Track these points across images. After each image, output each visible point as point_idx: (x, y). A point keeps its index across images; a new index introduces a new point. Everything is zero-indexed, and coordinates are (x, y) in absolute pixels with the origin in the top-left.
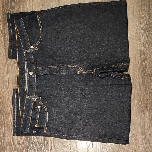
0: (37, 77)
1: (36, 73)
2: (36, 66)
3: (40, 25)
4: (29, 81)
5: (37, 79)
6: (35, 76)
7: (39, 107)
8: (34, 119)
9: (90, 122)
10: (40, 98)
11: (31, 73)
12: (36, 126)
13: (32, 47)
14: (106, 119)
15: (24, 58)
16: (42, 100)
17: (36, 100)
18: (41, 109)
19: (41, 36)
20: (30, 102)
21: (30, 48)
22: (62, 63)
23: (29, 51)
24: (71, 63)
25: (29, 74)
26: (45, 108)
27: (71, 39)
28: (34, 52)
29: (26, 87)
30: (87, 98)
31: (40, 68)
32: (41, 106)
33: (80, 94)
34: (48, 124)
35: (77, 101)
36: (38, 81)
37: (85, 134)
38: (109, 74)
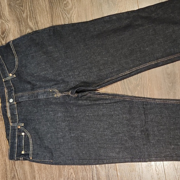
0: (17, 103)
1: (15, 100)
2: (16, 92)
3: (14, 52)
4: (10, 109)
5: (17, 106)
6: (15, 103)
7: (23, 134)
8: (19, 146)
9: (73, 145)
10: (23, 124)
11: (11, 101)
12: (23, 152)
13: (11, 75)
14: (88, 140)
15: (4, 86)
16: (25, 127)
17: (19, 127)
18: (25, 136)
19: (17, 63)
20: (15, 130)
21: (8, 76)
22: (40, 87)
23: (8, 79)
24: (48, 87)
25: (9, 101)
26: (28, 134)
27: (45, 63)
28: (12, 80)
29: (9, 115)
30: (68, 120)
31: (20, 94)
32: (24, 132)
33: (60, 117)
34: (33, 150)
35: (58, 125)
36: (19, 108)
37: (70, 158)
38: (85, 93)
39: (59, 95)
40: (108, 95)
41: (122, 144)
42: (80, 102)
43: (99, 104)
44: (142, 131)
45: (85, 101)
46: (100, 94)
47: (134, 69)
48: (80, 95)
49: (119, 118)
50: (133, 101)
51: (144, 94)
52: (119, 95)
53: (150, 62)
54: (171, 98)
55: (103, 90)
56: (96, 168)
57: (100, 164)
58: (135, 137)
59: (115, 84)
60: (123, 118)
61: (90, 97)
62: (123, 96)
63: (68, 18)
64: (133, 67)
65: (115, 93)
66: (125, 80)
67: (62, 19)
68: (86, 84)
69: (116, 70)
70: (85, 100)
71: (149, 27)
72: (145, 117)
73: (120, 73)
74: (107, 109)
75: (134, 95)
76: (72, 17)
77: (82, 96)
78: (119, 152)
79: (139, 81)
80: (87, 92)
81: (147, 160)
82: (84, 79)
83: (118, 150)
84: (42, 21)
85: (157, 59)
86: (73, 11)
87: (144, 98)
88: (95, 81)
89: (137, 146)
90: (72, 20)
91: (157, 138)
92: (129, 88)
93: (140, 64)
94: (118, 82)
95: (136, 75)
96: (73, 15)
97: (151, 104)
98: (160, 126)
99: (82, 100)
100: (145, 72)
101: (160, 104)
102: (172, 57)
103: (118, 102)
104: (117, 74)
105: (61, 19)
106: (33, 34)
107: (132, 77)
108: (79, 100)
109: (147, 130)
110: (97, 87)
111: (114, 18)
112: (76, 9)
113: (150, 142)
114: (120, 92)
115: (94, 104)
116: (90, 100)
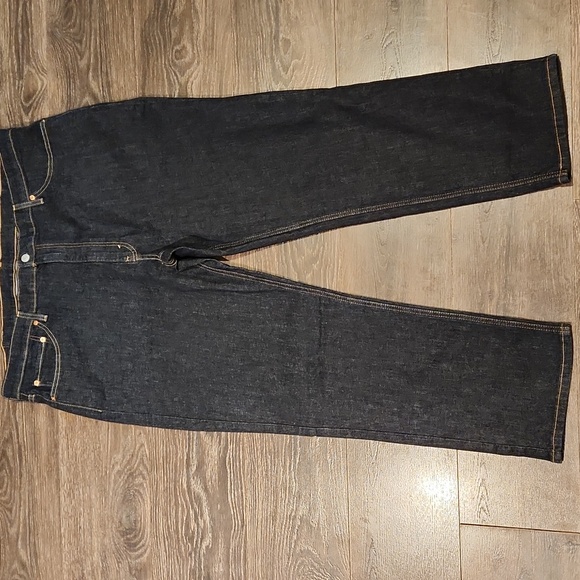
0: (37, 266)
1: (35, 258)
2: (38, 241)
3: (48, 146)
4: (20, 277)
5: (37, 272)
6: (34, 264)
7: (43, 340)
8: (30, 367)
9: (154, 379)
10: (46, 317)
11: (26, 258)
12: (37, 383)
13: (33, 198)
14: (190, 372)
15: (12, 223)
16: (49, 324)
17: (36, 323)
18: (46, 344)
19: (49, 172)
20: (25, 328)
21: (26, 200)
22: (96, 236)
23: (24, 205)
24: (113, 237)
25: (20, 259)
26: (55, 342)
27: (115, 181)
28: (35, 209)
29: (16, 291)
30: (150, 321)
31: (48, 245)
32: (46, 336)
33: (133, 310)
34: (60, 381)
35: (124, 328)
36: (41, 278)
37: (144, 408)
38: (194, 263)
39: (136, 258)
40: (247, 272)
41: (263, 390)
42: (181, 281)
43: (224, 291)
44: (309, 365)
45: (193, 281)
46: (228, 268)
47: (310, 222)
48: (183, 264)
49: (263, 330)
50: (299, 295)
51: (325, 281)
52: (270, 277)
53: (346, 209)
54: (381, 298)
55: (237, 261)
56: (199, 437)
57: (207, 430)
58: (292, 375)
59: (266, 251)
60: (273, 330)
61: (206, 273)
62: (279, 279)
63: (180, 85)
64: (309, 217)
65: (263, 270)
66: (288, 243)
67: (166, 83)
68: (202, 241)
69: (270, 218)
70: (193, 278)
71: (353, 130)
72: (321, 334)
73: (278, 227)
74: (239, 304)
75: (304, 282)
76: (189, 84)
77: (188, 268)
78: (255, 406)
79: (319, 251)
80: (199, 261)
81: (313, 431)
82: (197, 229)
83: (252, 402)
84: (122, 83)
85: (363, 205)
86: (192, 69)
87: (324, 289)
88: (221, 237)
89: (295, 397)
90: (189, 90)
91: (340, 384)
92: (294, 263)
93: (324, 213)
94: (273, 247)
95: (315, 236)
96: (191, 79)
97: (336, 305)
98: (350, 357)
99: (186, 277)
100: (334, 231)
101: (354, 307)
102: (392, 205)
103: (266, 291)
104: (273, 229)
105: (163, 84)
106: (95, 110)
107: (303, 239)
108: (178, 276)
109: (321, 364)
110: (223, 252)
111: (280, 99)
112: (201, 66)
113: (323, 392)
114: (274, 271)
115: (211, 290)
116: (204, 280)
